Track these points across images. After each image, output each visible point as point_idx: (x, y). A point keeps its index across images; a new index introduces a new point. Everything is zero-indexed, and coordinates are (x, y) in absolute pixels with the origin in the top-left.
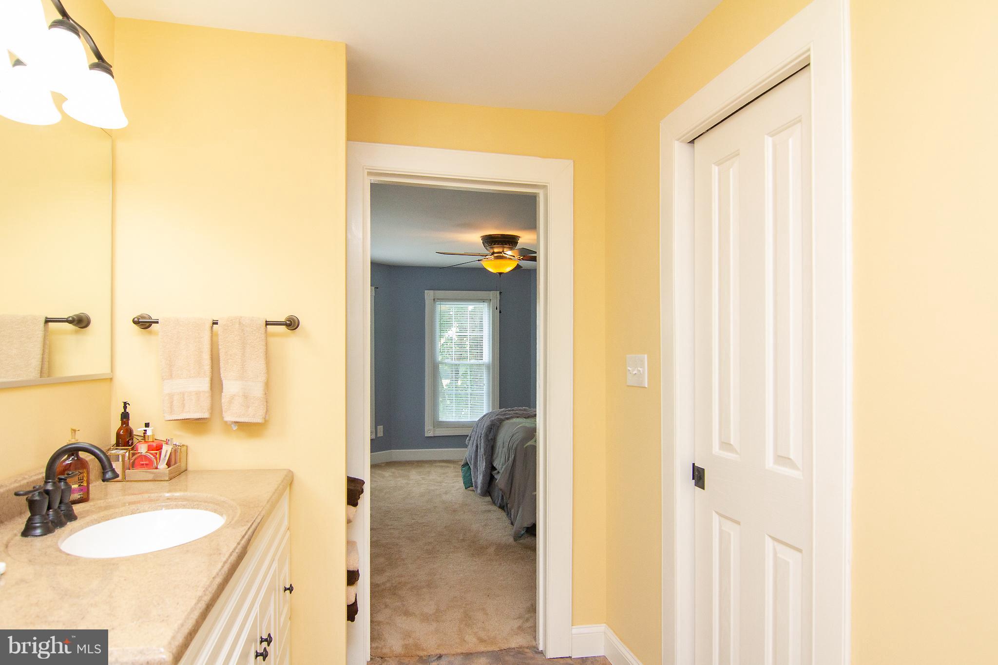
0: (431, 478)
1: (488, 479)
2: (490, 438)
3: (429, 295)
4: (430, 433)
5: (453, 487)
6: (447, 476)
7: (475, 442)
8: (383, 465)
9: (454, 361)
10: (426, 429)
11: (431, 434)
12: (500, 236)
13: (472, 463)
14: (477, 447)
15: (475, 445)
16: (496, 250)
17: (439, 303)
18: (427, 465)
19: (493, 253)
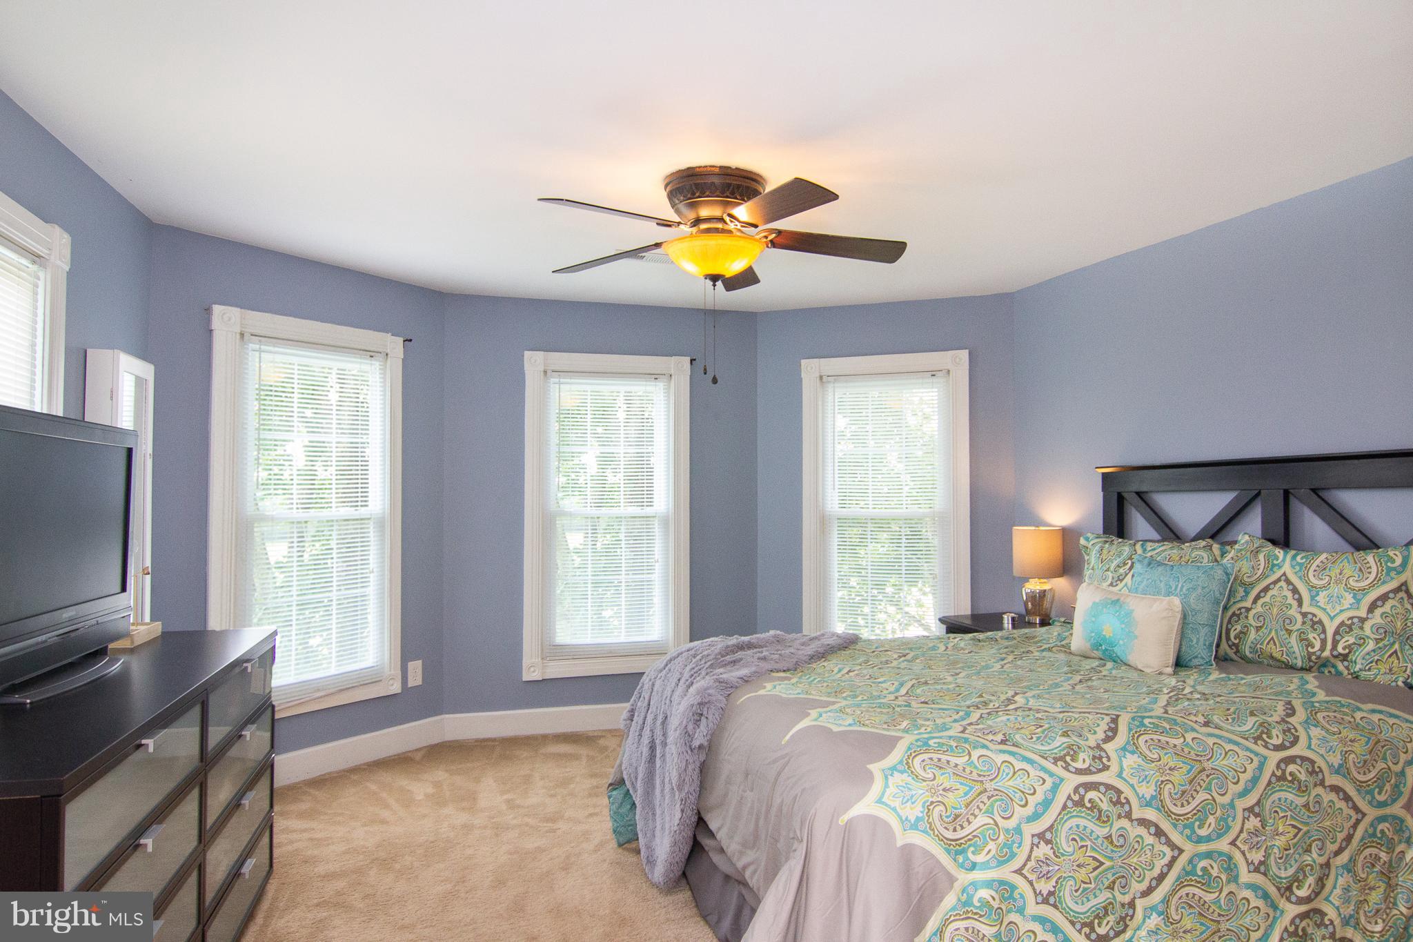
0: (533, 800)
1: (686, 849)
2: (696, 743)
3: (534, 361)
4: (534, 672)
5: (586, 835)
6: (572, 794)
7: (647, 732)
8: (418, 756)
9: (589, 508)
10: (526, 661)
11: (535, 675)
12: (717, 170)
13: (639, 792)
14: (652, 748)
15: (646, 740)
16: (705, 212)
17: (557, 380)
18: (525, 754)
19: (697, 221)
